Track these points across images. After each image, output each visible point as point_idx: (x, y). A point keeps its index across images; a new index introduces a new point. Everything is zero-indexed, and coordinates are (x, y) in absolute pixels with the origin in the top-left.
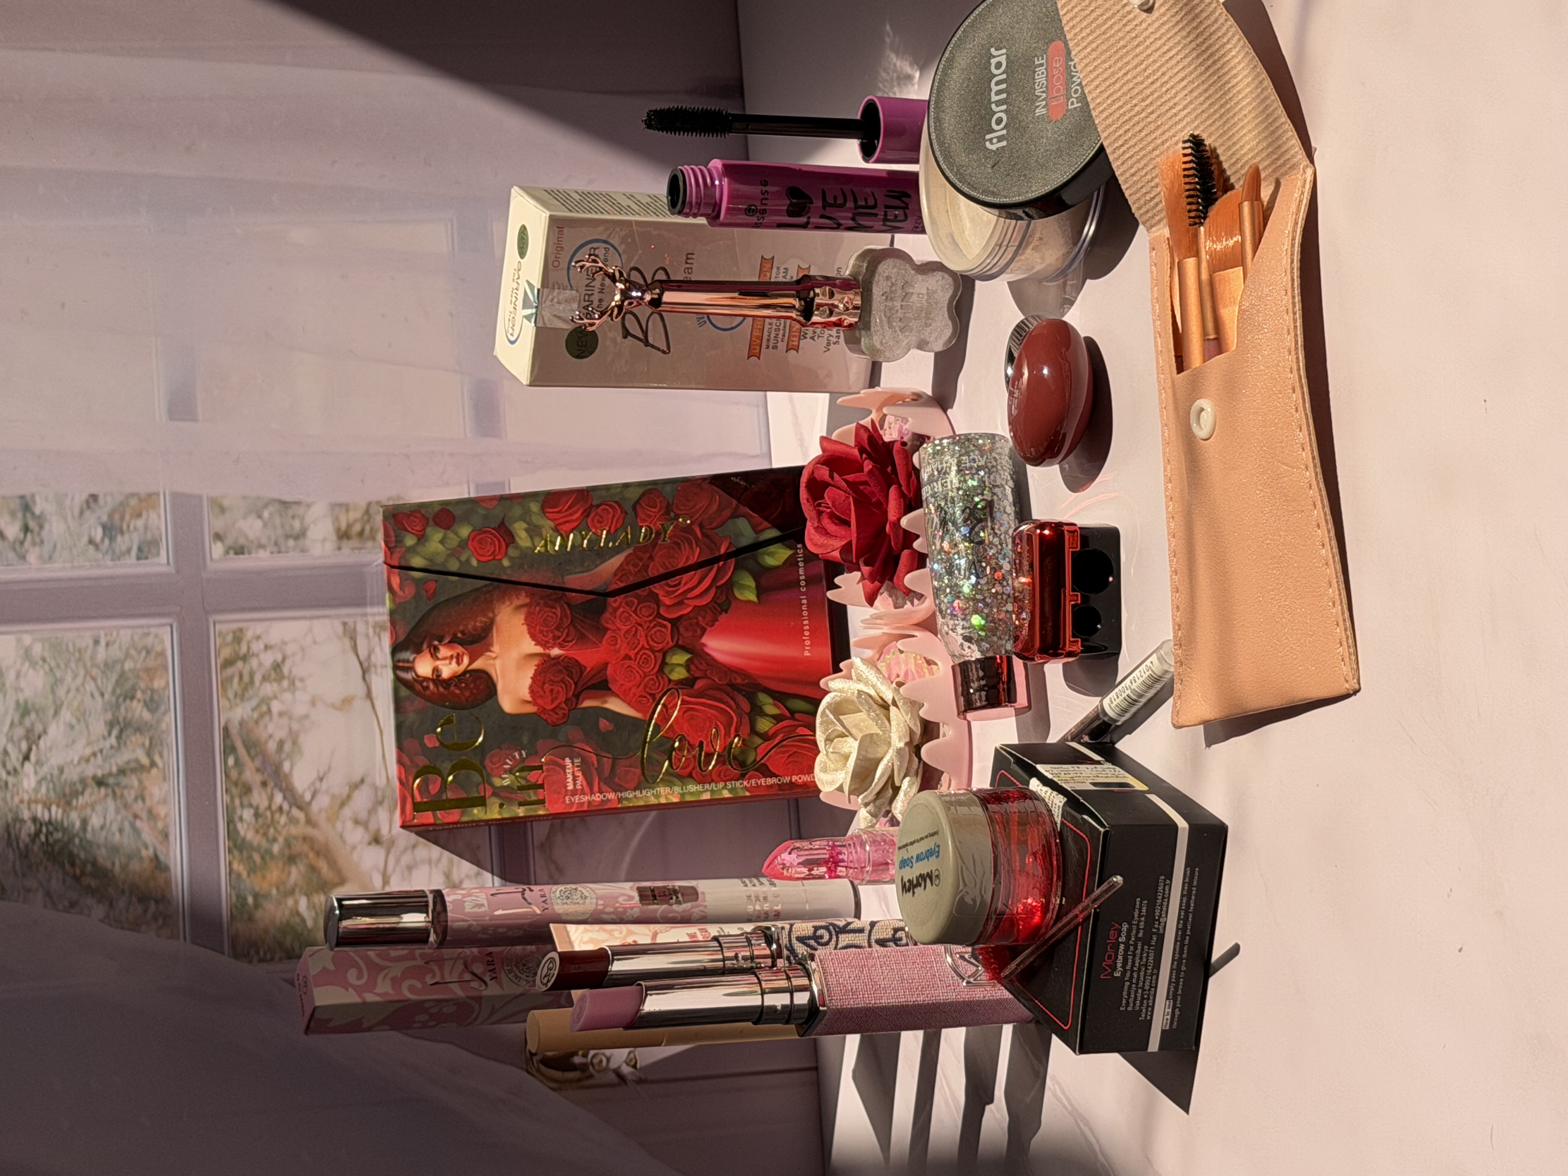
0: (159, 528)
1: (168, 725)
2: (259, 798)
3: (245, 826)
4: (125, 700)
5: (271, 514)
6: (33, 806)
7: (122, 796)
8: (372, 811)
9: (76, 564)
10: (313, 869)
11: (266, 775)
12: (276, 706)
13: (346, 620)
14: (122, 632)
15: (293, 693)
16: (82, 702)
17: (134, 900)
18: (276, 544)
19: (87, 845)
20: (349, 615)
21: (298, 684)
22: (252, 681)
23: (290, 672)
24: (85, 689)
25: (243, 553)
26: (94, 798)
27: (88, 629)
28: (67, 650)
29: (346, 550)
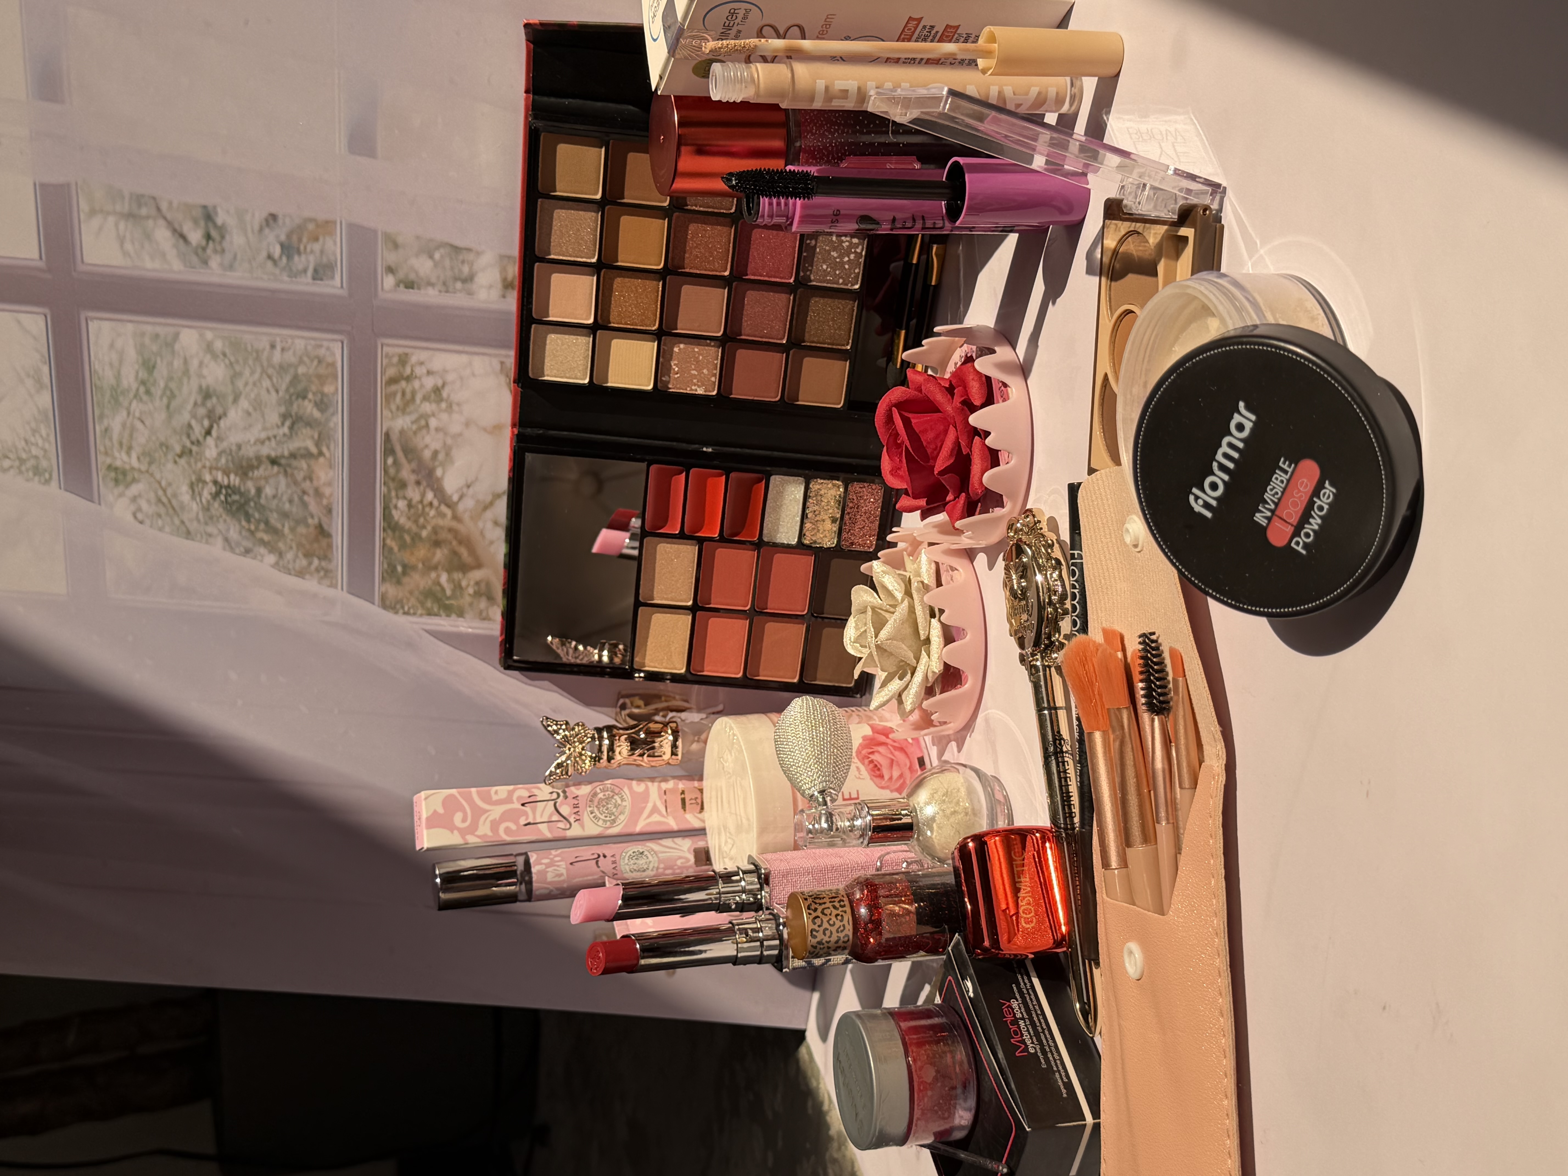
0: (335, 254)
1: (336, 424)
2: (413, 493)
3: (399, 512)
4: (297, 398)
5: (442, 256)
6: (214, 472)
7: (292, 475)
9: (255, 275)
10: (455, 553)
11: (420, 476)
12: (433, 423)
14: (297, 341)
15: (450, 413)
16: (258, 395)
17: (300, 555)
18: (444, 284)
19: (261, 508)
20: (507, 356)
21: (454, 406)
22: (413, 398)
23: (449, 396)
24: (261, 384)
25: (413, 288)
26: (267, 473)
27: (266, 334)
28: (246, 349)
29: (509, 299)
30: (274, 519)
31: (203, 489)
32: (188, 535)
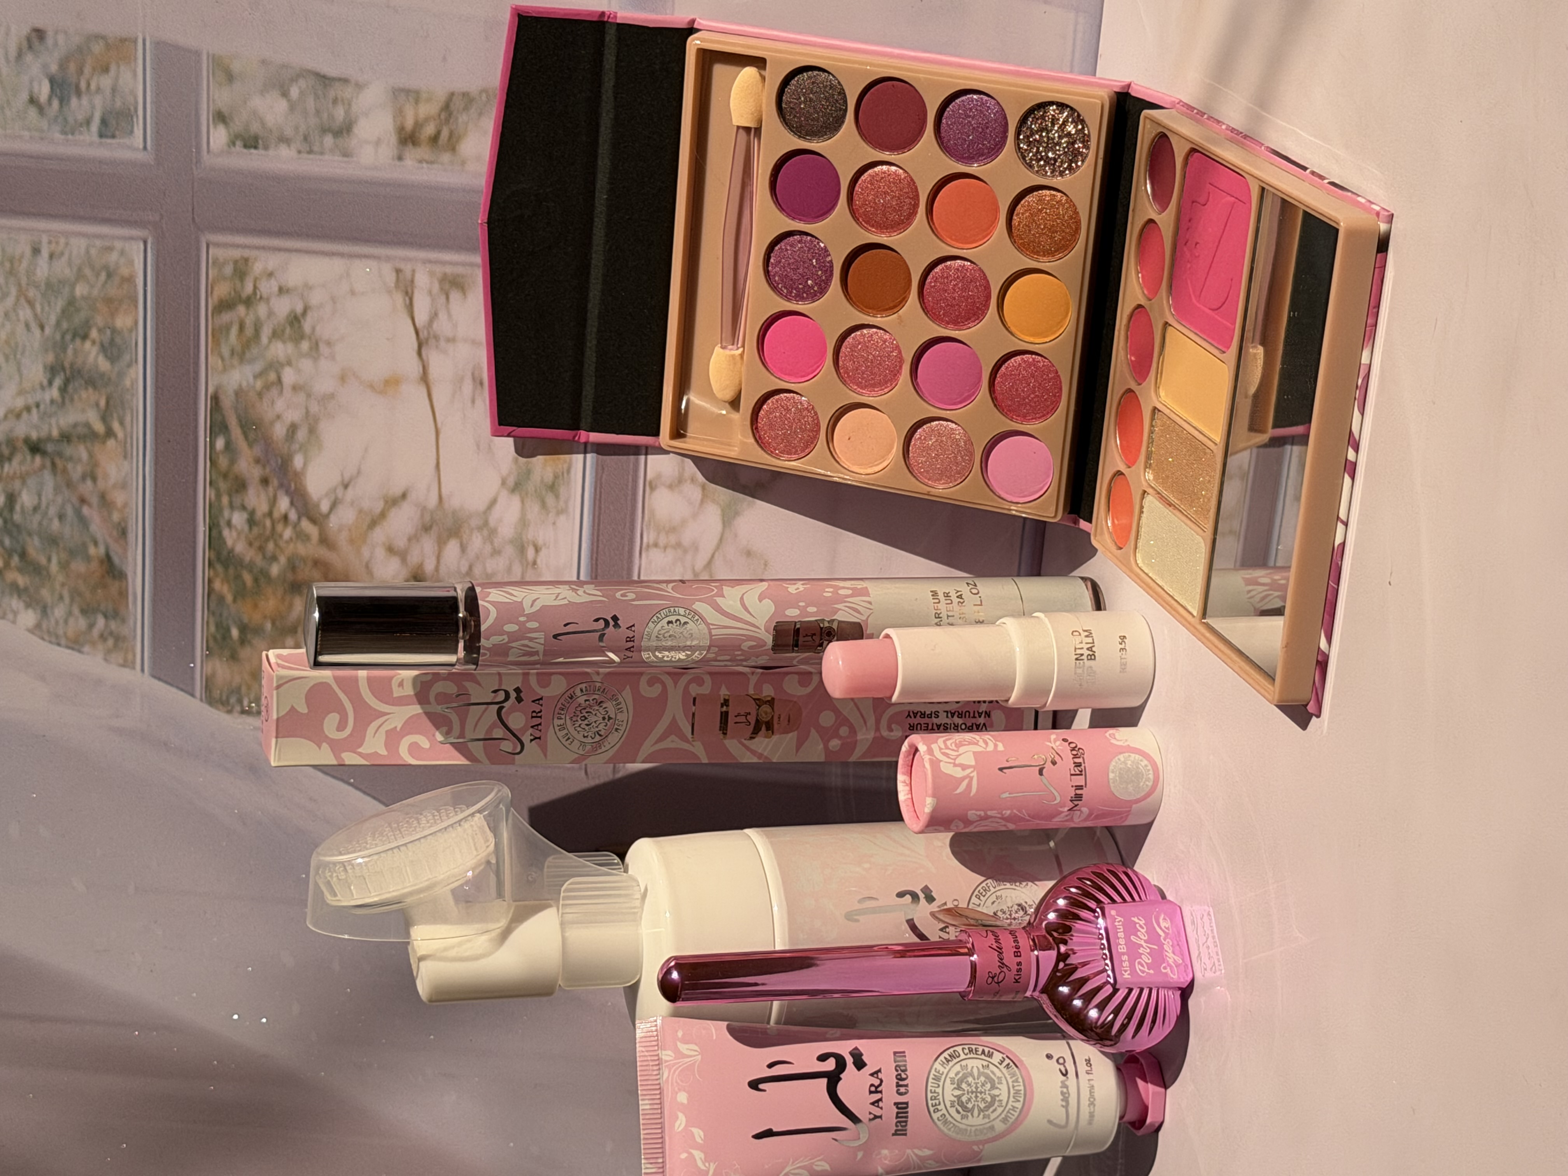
0: (133, 94)
1: (134, 382)
2: (256, 499)
3: (234, 534)
4: (73, 338)
5: (302, 93)
7: (65, 471)
8: (413, 538)
9: (9, 132)
11: (268, 470)
12: (289, 376)
13: (402, 266)
14: (74, 241)
15: (316, 359)
16: (13, 333)
17: (76, 611)
18: (306, 138)
19: (13, 529)
20: (406, 260)
21: (323, 347)
22: (257, 335)
23: (314, 329)
24: (17, 315)
25: (256, 148)
26: (23, 468)
27: (25, 230)
29: (409, 162)
30: (34, 546)
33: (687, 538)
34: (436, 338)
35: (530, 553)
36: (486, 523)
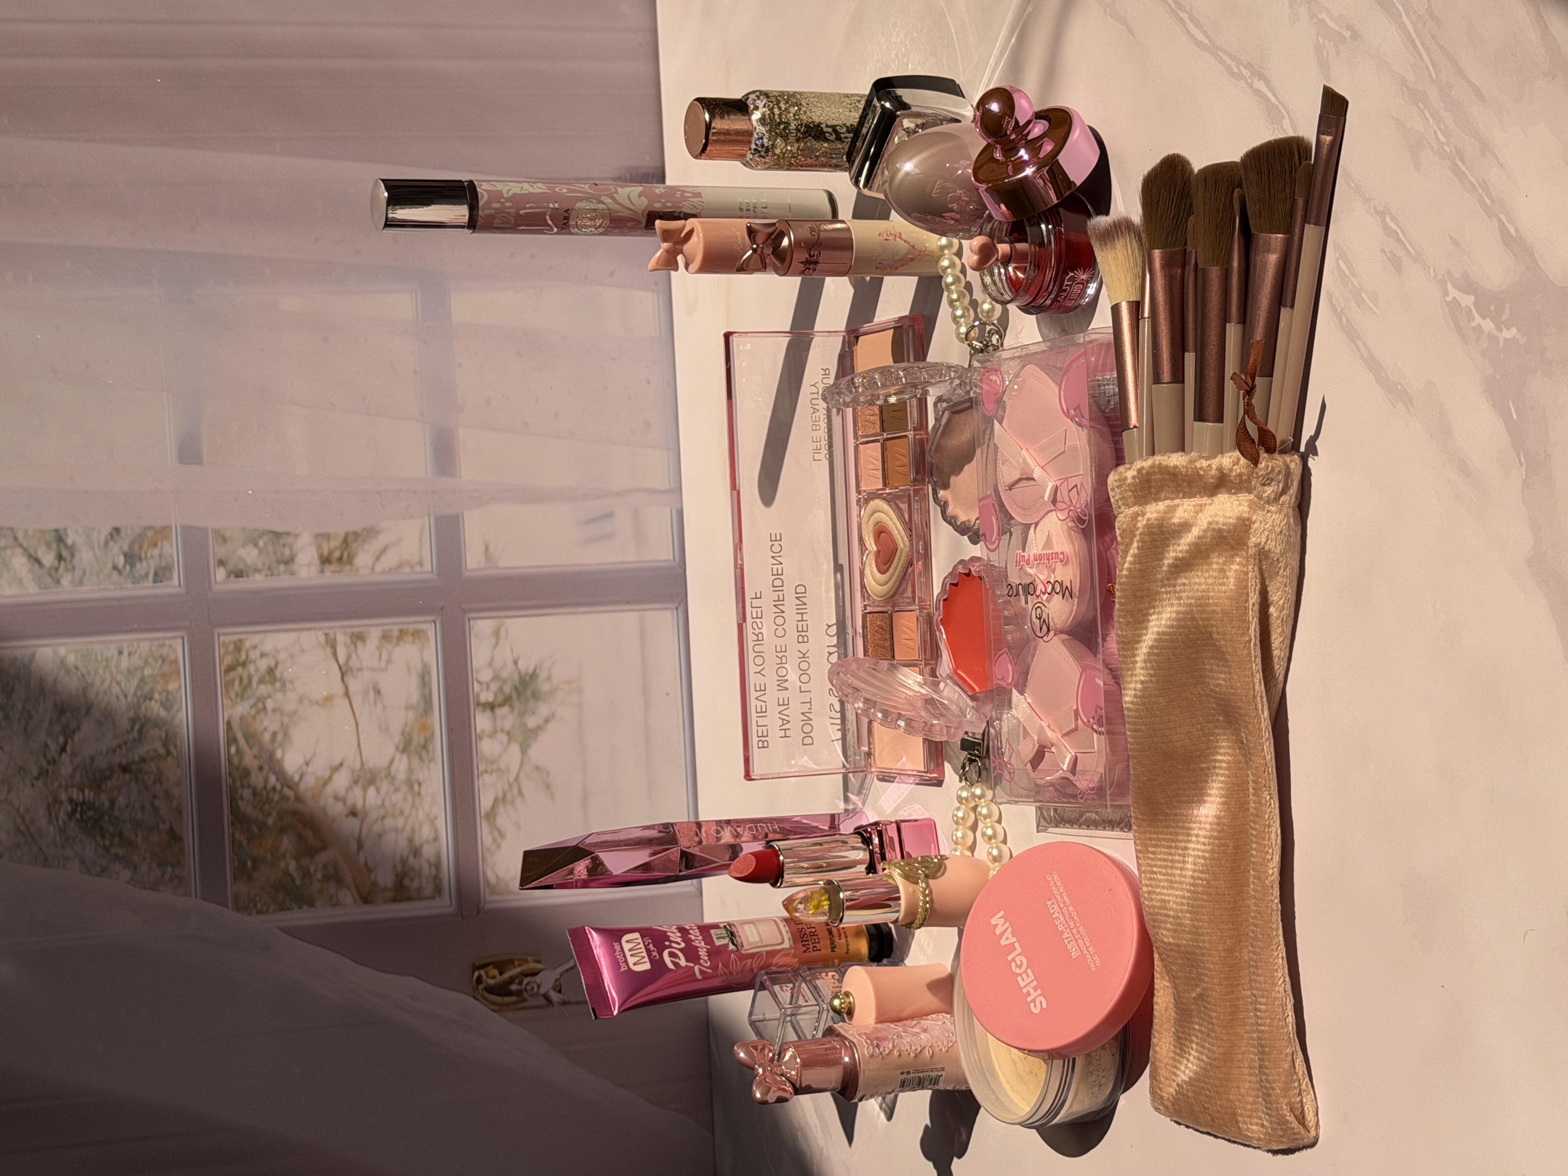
0: (171, 556)
1: (181, 721)
3: (245, 803)
4: (144, 701)
5: (265, 543)
6: (70, 790)
7: (143, 780)
8: (349, 789)
9: (102, 586)
10: (301, 837)
11: (262, 761)
12: (270, 704)
13: (327, 631)
14: (142, 644)
15: (284, 692)
16: (109, 703)
17: (154, 866)
18: (269, 568)
19: (115, 821)
20: (330, 628)
21: (288, 685)
22: (250, 683)
23: (282, 675)
24: (111, 692)
25: (242, 576)
26: (119, 783)
27: (114, 642)
28: (96, 660)
29: (328, 573)
30: (127, 830)
31: (59, 810)
32: (46, 862)
33: (502, 764)
34: (352, 670)
35: (416, 787)
36: (389, 773)
